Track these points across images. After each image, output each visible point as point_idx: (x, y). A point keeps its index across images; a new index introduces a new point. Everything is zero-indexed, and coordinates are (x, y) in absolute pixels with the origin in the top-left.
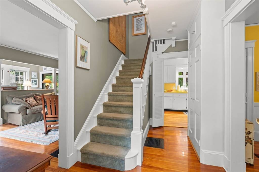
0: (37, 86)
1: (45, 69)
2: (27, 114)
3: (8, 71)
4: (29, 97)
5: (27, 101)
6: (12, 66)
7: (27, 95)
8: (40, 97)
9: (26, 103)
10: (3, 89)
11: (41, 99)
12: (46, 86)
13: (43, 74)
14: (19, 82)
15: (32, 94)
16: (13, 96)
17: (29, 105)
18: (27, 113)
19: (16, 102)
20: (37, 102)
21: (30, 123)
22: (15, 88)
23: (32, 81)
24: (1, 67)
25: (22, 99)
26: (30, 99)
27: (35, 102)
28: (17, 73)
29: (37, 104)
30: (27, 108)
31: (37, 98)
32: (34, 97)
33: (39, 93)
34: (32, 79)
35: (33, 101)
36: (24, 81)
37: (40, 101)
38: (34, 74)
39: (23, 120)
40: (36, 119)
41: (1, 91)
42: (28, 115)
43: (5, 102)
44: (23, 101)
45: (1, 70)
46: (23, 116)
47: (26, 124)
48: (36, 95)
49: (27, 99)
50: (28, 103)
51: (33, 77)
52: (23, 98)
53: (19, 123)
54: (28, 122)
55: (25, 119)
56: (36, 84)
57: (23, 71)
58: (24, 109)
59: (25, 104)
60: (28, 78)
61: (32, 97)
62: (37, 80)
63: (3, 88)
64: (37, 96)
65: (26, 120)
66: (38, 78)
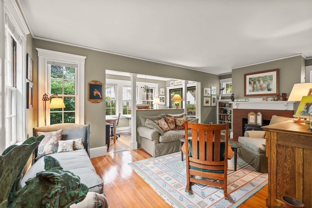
0: (164, 103)
1: (172, 84)
2: (159, 143)
3: (141, 88)
4: (160, 119)
5: (158, 124)
6: (145, 83)
7: (159, 116)
8: (171, 119)
9: (157, 126)
10: (138, 108)
11: (172, 122)
12: (176, 104)
13: (170, 90)
14: (150, 100)
15: (163, 114)
16: (146, 117)
17: (161, 129)
18: (160, 141)
19: (149, 126)
20: (168, 126)
21: (162, 154)
22: (147, 107)
23: (160, 98)
24: (137, 84)
25: (154, 121)
26: (162, 122)
27: (166, 126)
28: (148, 90)
29: (169, 128)
30: (160, 135)
31: (169, 120)
32: (165, 119)
33: (169, 114)
34: (160, 96)
35: (165, 125)
36: (154, 99)
37: (171, 124)
38: (162, 90)
39: (156, 149)
40: (168, 150)
41: (137, 111)
42: (161, 143)
43: (139, 123)
44: (155, 124)
45: (137, 88)
46: (156, 144)
47: (159, 156)
48: (167, 116)
49: (158, 122)
50: (159, 126)
51: (161, 93)
52: (155, 119)
53: (152, 152)
54: (161, 153)
55: (158, 149)
56: (163, 101)
57: (153, 88)
58: (157, 136)
59: (158, 128)
60: (157, 95)
61: (163, 119)
62: (164, 97)
63: (138, 106)
64: (168, 118)
65: (159, 151)
66: (165, 95)
